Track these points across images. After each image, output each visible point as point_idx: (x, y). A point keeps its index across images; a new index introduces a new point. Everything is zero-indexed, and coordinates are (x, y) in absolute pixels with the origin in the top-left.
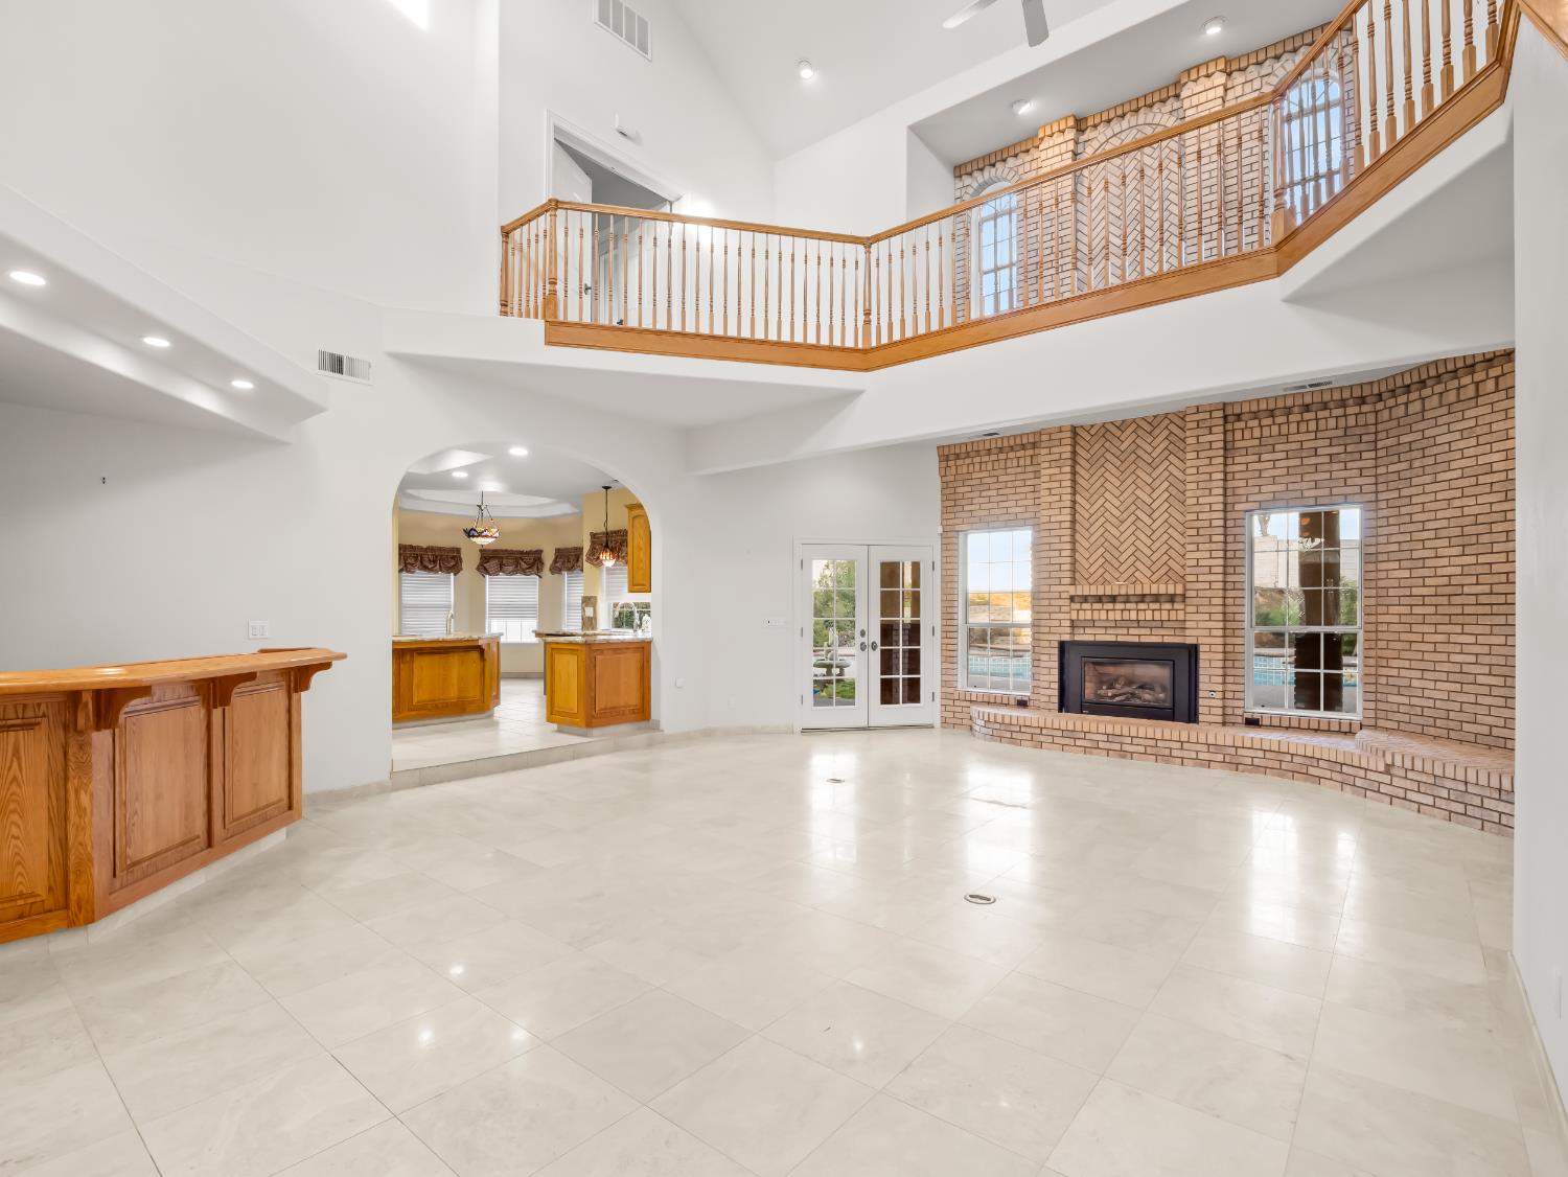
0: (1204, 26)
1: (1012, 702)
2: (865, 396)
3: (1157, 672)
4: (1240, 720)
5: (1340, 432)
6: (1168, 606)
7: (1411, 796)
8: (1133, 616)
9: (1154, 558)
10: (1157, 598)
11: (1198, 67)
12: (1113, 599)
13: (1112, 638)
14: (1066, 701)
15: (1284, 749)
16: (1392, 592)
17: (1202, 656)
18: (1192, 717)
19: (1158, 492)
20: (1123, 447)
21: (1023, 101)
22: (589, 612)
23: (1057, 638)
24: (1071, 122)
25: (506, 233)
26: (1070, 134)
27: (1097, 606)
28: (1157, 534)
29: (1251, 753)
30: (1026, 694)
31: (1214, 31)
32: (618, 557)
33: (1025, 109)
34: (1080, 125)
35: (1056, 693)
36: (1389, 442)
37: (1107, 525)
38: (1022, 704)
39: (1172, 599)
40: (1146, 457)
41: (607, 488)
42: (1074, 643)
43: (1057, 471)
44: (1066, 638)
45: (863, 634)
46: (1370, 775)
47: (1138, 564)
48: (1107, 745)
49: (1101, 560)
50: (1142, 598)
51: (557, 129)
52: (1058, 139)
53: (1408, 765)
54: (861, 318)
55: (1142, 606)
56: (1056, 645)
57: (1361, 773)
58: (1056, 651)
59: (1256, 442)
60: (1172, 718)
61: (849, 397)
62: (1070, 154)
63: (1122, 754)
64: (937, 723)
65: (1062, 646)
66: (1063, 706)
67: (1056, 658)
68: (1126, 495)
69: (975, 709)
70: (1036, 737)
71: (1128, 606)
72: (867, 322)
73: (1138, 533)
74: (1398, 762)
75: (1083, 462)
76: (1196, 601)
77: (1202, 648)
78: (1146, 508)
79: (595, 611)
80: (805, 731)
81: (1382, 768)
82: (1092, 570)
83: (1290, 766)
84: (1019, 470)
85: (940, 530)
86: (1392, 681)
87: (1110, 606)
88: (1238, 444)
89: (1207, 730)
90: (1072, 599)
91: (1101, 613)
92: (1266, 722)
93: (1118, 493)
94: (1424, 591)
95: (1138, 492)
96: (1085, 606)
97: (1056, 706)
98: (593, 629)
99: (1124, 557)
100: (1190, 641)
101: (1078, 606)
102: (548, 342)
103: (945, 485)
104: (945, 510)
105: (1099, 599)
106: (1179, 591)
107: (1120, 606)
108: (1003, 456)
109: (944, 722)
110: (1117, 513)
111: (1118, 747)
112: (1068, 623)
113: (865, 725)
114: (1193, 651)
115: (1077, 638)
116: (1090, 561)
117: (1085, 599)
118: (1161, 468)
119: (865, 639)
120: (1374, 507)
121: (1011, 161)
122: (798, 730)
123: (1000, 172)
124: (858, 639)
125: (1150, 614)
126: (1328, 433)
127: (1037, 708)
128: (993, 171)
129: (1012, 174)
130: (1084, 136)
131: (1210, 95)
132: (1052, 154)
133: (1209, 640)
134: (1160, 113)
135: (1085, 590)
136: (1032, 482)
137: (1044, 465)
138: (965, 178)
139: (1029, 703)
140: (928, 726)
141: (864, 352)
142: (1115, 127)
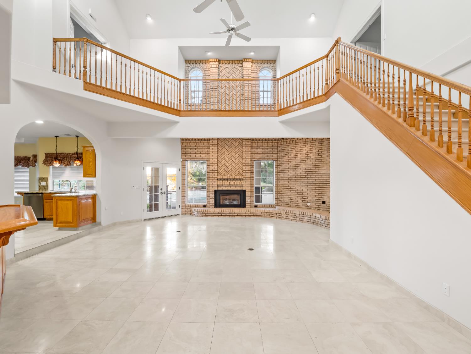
0: (250, 52)
1: (202, 206)
2: (180, 123)
3: (236, 197)
4: (253, 206)
6: (239, 181)
7: (290, 218)
8: (232, 184)
9: (236, 170)
10: (237, 179)
11: (246, 59)
12: (227, 179)
13: (227, 189)
14: (217, 205)
15: (265, 211)
16: (280, 179)
17: (246, 192)
18: (244, 206)
19: (236, 155)
20: (229, 143)
21: (209, 52)
22: (43, 184)
23: (214, 189)
24: (218, 61)
25: (55, 41)
26: (217, 63)
27: (224, 181)
28: (237, 164)
29: (259, 213)
30: (205, 204)
31: (252, 54)
32: (62, 163)
33: (209, 54)
34: (219, 62)
35: (214, 203)
36: (280, 149)
37: (225, 162)
38: (205, 206)
39: (240, 179)
40: (234, 146)
41: (57, 137)
42: (218, 190)
43: (214, 147)
44: (216, 189)
45: (161, 189)
46: (282, 215)
47: (232, 171)
48: (229, 215)
49: (224, 170)
50: (234, 179)
52: (214, 63)
53: (290, 212)
54: (178, 101)
55: (234, 181)
57: (280, 215)
58: (214, 192)
59: (256, 146)
60: (240, 207)
61: (176, 123)
62: (217, 68)
63: (232, 216)
64: (180, 214)
65: (215, 191)
67: (214, 194)
68: (230, 155)
69: (193, 209)
70: (212, 215)
71: (231, 181)
72: (180, 103)
73: (232, 164)
74: (288, 212)
75: (220, 146)
76: (245, 180)
77: (246, 191)
78: (234, 158)
79: (47, 183)
80: (145, 220)
81: (285, 213)
82: (222, 172)
83: (267, 215)
84: (204, 146)
85: (181, 160)
86: (280, 196)
87: (227, 181)
88: (253, 146)
89: (248, 209)
90: (218, 179)
91: (223, 183)
92: (258, 206)
93: (228, 154)
94: (286, 179)
95: (232, 154)
96: (221, 181)
97: (214, 206)
98: (45, 190)
99: (229, 169)
100: (244, 189)
101: (219, 181)
102: (85, 89)
103: (182, 148)
104: (182, 154)
105: (224, 179)
106: (242, 178)
107: (229, 181)
108: (199, 142)
109: (183, 213)
110: (228, 159)
111: (231, 215)
112: (217, 185)
113: (162, 216)
114: (245, 191)
115: (219, 189)
116: (222, 171)
117: (221, 179)
118: (237, 149)
119: (162, 191)
120: (277, 162)
121: (201, 65)
122: (143, 220)
123: (198, 66)
124: (160, 191)
125: (235, 183)
126: (270, 146)
127: (210, 207)
128: (196, 65)
129: (202, 68)
130: (221, 65)
131: (249, 66)
132: (213, 67)
133: (248, 189)
134: (238, 66)
135: (221, 177)
136: (207, 149)
137: (211, 146)
138: (188, 64)
139: (207, 206)
140: (178, 215)
141: (179, 111)
142: (227, 65)
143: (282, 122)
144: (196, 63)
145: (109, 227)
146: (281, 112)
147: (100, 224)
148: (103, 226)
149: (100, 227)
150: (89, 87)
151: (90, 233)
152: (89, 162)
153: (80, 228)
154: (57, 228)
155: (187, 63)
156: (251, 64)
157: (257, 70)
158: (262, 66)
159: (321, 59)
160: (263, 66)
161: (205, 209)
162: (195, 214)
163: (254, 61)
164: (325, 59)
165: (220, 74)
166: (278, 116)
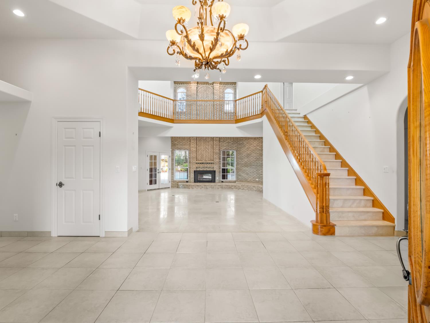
1: (185, 181)
2: (173, 127)
3: (209, 175)
4: (221, 182)
6: (211, 164)
8: (206, 166)
9: (209, 157)
10: (209, 163)
11: (216, 82)
12: (203, 163)
13: (202, 170)
14: (196, 181)
16: (239, 163)
17: (216, 172)
18: (215, 182)
19: (209, 146)
20: (204, 139)
24: (196, 82)
26: (196, 84)
27: (200, 164)
28: (209, 153)
29: (225, 186)
30: (188, 180)
31: (220, 79)
34: (198, 83)
35: (194, 179)
36: (238, 143)
37: (201, 151)
38: (187, 182)
39: (212, 163)
43: (194, 141)
44: (195, 170)
45: (158, 170)
47: (206, 158)
48: (204, 187)
49: (201, 157)
50: (207, 163)
52: (194, 84)
53: (244, 185)
55: (207, 164)
57: (238, 187)
58: (194, 172)
59: (223, 140)
60: (212, 182)
62: (196, 87)
63: (206, 188)
64: (170, 187)
67: (194, 173)
68: (205, 146)
69: (180, 184)
71: (205, 164)
73: (206, 153)
75: (198, 140)
76: (215, 164)
77: (216, 171)
78: (207, 149)
80: (148, 190)
81: (241, 186)
83: (229, 187)
84: (187, 140)
85: (171, 150)
86: (239, 175)
88: (221, 141)
89: (217, 183)
90: (196, 163)
91: (201, 166)
92: (224, 182)
93: (203, 146)
94: (243, 163)
96: (199, 164)
97: (194, 182)
99: (204, 156)
101: (197, 164)
103: (172, 141)
104: (172, 146)
105: (201, 163)
106: (213, 162)
108: (183, 137)
109: (172, 187)
110: (203, 149)
111: (206, 187)
112: (195, 167)
113: (158, 188)
114: (215, 171)
115: (197, 170)
116: (199, 157)
117: (198, 163)
118: (210, 143)
119: (158, 171)
120: (237, 151)
121: (185, 85)
122: (147, 190)
123: (183, 85)
124: (157, 171)
125: (209, 166)
126: (232, 140)
127: (190, 182)
128: (182, 85)
129: (185, 87)
130: (198, 85)
131: (218, 87)
132: (193, 86)
133: (217, 170)
134: (210, 86)
135: (199, 162)
136: (189, 143)
137: (192, 140)
138: (176, 84)
139: (189, 182)
140: (169, 188)
141: (173, 120)
142: (203, 85)
143: (238, 127)
146: (237, 121)
156: (219, 85)
157: (223, 89)
158: (227, 86)
159: (259, 92)
160: (228, 87)
161: (187, 183)
162: (181, 187)
163: (221, 83)
164: (261, 93)
165: (198, 91)
166: (235, 123)
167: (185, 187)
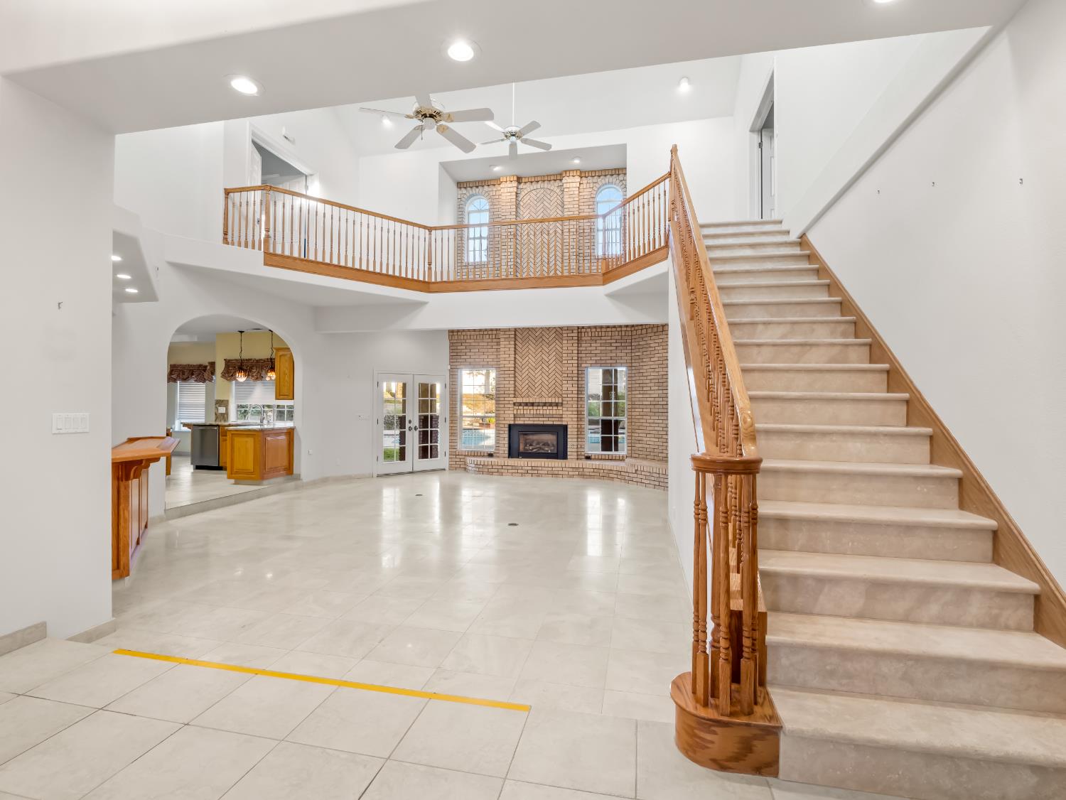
0: (573, 159)
1: (486, 454)
2: (427, 306)
3: (550, 438)
4: (583, 457)
5: (619, 337)
6: (555, 408)
7: (643, 481)
8: (541, 413)
9: (549, 386)
10: (551, 404)
11: (570, 171)
12: (533, 404)
13: (532, 423)
14: (513, 453)
15: (601, 468)
17: (569, 430)
18: (565, 457)
19: (551, 357)
20: (537, 335)
21: (495, 166)
22: (222, 410)
23: (508, 423)
24: (515, 179)
25: (227, 192)
26: (515, 184)
27: (526, 408)
28: (551, 375)
29: (589, 470)
30: (492, 450)
31: (577, 161)
32: (249, 375)
33: (497, 169)
34: (519, 180)
35: (507, 449)
36: (635, 343)
37: (530, 370)
38: (491, 455)
39: (557, 405)
40: (546, 340)
41: (241, 332)
42: (515, 425)
43: (508, 343)
44: (512, 423)
45: (410, 422)
46: (630, 475)
47: (543, 389)
48: (532, 472)
49: (527, 386)
50: (545, 405)
51: (253, 134)
52: (509, 184)
53: (642, 469)
54: (427, 266)
55: (545, 408)
56: (507, 426)
57: (627, 474)
58: (507, 429)
59: (589, 338)
60: (557, 458)
61: (422, 304)
62: (514, 193)
63: (538, 475)
64: (447, 468)
65: (510, 426)
66: (510, 455)
67: (507, 432)
68: (538, 356)
69: (469, 460)
70: (499, 471)
71: (539, 408)
72: (430, 269)
73: (543, 374)
74: (639, 469)
75: (519, 340)
76: (567, 406)
77: (569, 426)
78: (546, 363)
79: (227, 409)
80: (379, 476)
81: (634, 472)
82: (523, 391)
84: (490, 340)
85: (449, 367)
86: (636, 438)
87: (531, 408)
88: (583, 339)
89: (571, 462)
90: (514, 404)
91: (528, 411)
92: (593, 457)
93: (534, 356)
95: (543, 356)
96: (521, 407)
97: (507, 455)
98: (225, 421)
99: (537, 385)
100: (564, 423)
101: (517, 408)
102: (266, 264)
103: (452, 345)
104: (451, 357)
105: (526, 404)
106: (560, 401)
107: (535, 408)
109: (451, 467)
110: (534, 365)
111: (536, 472)
112: (512, 416)
113: (411, 470)
114: (565, 427)
115: (516, 423)
116: (523, 386)
117: (520, 404)
118: (552, 346)
119: (411, 425)
121: (486, 188)
122: (375, 475)
123: (481, 191)
124: (407, 425)
125: (548, 411)
126: (617, 337)
127: (498, 457)
128: (477, 190)
129: (487, 194)
130: (521, 186)
131: (574, 185)
132: (507, 191)
133: (572, 423)
134: (554, 186)
135: (519, 400)
136: (497, 347)
137: (502, 340)
138: (463, 189)
139: (495, 455)
140: (444, 470)
141: (429, 283)
142: (535, 186)
143: (611, 296)
144: (477, 187)
145: (314, 484)
146: (610, 276)
147: (298, 478)
148: (304, 481)
149: (299, 482)
150: (272, 259)
151: (279, 491)
152: (285, 374)
153: (265, 482)
154: (233, 481)
155: (460, 188)
156: (578, 179)
157: (591, 190)
158: (601, 181)
159: (663, 179)
160: (603, 182)
161: (490, 459)
162: (470, 468)
163: (583, 174)
164: (668, 179)
165: (521, 203)
166: (603, 285)
167: (482, 470)
